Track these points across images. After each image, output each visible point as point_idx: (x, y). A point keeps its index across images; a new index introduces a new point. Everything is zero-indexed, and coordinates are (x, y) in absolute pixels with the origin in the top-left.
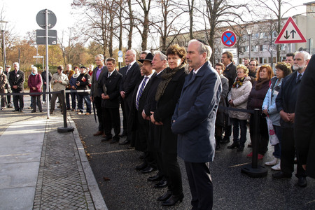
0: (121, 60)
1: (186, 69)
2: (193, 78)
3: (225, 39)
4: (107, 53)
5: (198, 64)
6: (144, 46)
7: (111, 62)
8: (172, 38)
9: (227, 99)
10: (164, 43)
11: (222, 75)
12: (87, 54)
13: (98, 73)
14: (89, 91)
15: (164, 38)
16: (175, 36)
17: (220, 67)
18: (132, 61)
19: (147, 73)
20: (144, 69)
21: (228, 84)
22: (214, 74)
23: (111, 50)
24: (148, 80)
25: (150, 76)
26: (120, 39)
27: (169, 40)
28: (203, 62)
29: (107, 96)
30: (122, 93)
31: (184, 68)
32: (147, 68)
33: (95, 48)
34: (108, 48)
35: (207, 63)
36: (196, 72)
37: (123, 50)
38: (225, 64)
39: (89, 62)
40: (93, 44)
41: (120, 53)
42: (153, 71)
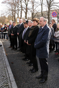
0: (18, 21)
1: (39, 26)
2: (42, 30)
3: (53, 14)
4: (14, 19)
5: (43, 25)
6: (26, 17)
7: (14, 23)
8: (35, 14)
9: (53, 35)
10: (33, 16)
11: (52, 27)
12: (7, 19)
13: (10, 27)
14: (7, 32)
15: (33, 14)
16: (37, 13)
17: (51, 25)
18: (21, 23)
19: (26, 27)
20: (25, 26)
21: (54, 30)
22: (49, 29)
23: (15, 18)
24: (26, 30)
25: (27, 28)
26: (18, 14)
27: (34, 14)
28: (45, 24)
29: (13, 34)
30: (18, 33)
31: (38, 26)
32: (26, 25)
33: (10, 17)
34: (14, 17)
35: (46, 25)
36: (42, 28)
37: (19, 18)
38: (53, 23)
39: (8, 22)
40: (9, 16)
41: (18, 19)
42: (28, 27)
